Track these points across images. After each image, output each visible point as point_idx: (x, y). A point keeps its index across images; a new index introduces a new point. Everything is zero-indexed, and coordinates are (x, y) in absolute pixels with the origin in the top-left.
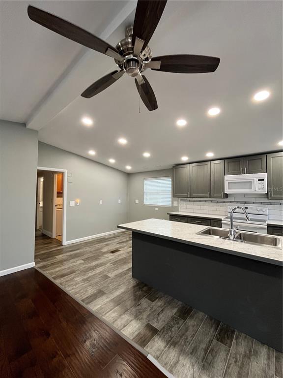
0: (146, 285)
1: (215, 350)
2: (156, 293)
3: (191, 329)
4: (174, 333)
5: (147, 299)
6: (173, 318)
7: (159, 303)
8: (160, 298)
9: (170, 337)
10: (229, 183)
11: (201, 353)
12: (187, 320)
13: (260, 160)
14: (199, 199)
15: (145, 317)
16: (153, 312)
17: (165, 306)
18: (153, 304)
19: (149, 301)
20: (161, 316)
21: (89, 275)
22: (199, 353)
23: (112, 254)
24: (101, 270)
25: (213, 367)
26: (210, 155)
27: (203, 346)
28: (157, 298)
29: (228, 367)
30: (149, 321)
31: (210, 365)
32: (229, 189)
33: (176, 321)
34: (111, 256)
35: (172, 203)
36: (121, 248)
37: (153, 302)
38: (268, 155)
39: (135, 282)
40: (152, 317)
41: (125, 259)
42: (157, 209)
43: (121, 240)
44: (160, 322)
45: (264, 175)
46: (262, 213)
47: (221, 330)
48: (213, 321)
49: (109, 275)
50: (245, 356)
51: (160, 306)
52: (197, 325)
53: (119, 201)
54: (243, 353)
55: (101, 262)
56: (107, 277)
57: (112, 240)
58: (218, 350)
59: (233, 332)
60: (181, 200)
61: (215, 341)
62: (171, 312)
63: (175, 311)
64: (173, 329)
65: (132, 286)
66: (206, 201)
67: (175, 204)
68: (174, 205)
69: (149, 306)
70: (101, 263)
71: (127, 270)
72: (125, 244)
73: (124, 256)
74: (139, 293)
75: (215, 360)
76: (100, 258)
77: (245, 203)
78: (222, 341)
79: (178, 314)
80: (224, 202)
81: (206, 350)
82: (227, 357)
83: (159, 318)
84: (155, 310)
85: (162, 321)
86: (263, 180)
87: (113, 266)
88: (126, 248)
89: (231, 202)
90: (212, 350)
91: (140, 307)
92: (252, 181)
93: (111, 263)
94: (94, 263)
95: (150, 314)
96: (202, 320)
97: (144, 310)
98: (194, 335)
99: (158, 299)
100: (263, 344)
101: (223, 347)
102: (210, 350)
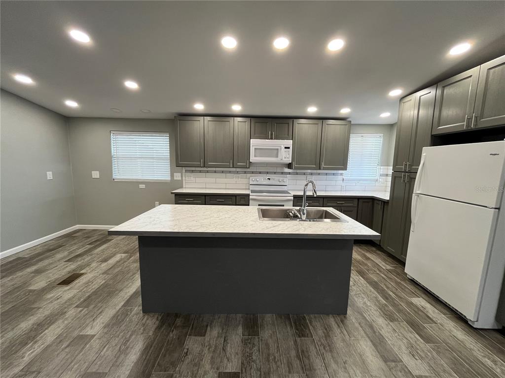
0: (177, 316)
1: (305, 350)
2: (201, 319)
3: (270, 341)
4: (258, 362)
5: (193, 337)
6: (245, 342)
7: (214, 333)
8: (211, 324)
9: (258, 370)
10: (255, 148)
11: (297, 365)
12: (261, 334)
13: (287, 125)
14: (214, 169)
15: (208, 367)
16: (214, 351)
17: (224, 331)
18: (207, 338)
19: (199, 338)
20: (229, 349)
21: (27, 359)
22: (296, 366)
23: (66, 288)
24: (58, 331)
25: (315, 370)
26: (237, 108)
27: (293, 353)
28: (207, 326)
29: (324, 359)
30: (218, 369)
31: (311, 370)
32: (255, 156)
33: (250, 343)
34: (67, 293)
35: (172, 176)
36: (82, 267)
37: (204, 336)
38: (295, 120)
39: (154, 320)
40: (219, 360)
41: (105, 286)
42: (142, 186)
43: (71, 253)
44: (233, 360)
45: (289, 143)
46: (283, 184)
47: (295, 323)
48: (283, 317)
49: (89, 331)
50: (326, 337)
51: (218, 337)
52: (273, 332)
53: (50, 175)
54: (323, 335)
55: (47, 313)
56: (84, 339)
57: (47, 258)
58: (307, 348)
59: (304, 318)
60: (186, 171)
61: (298, 339)
62: (237, 336)
63: (240, 330)
64: (254, 358)
65: (153, 329)
66: (223, 172)
67: (177, 176)
68: (175, 178)
69: (203, 345)
70: (47, 317)
71: (124, 306)
72: (87, 258)
73: (100, 282)
74: (173, 335)
75: (312, 361)
76: (36, 305)
77: (267, 173)
78: (303, 336)
79: (246, 333)
80: (245, 173)
81: (298, 357)
82: (317, 348)
83: (228, 354)
84: (216, 346)
85: (235, 356)
86: (289, 148)
87: (85, 311)
88: (94, 265)
89: (253, 173)
90: (303, 351)
91: (190, 357)
92: (279, 148)
93: (77, 307)
94: (25, 325)
95: (212, 358)
96: (273, 324)
97: (201, 356)
98: (278, 347)
99: (209, 328)
100: (328, 314)
101: (307, 340)
102: (301, 352)
